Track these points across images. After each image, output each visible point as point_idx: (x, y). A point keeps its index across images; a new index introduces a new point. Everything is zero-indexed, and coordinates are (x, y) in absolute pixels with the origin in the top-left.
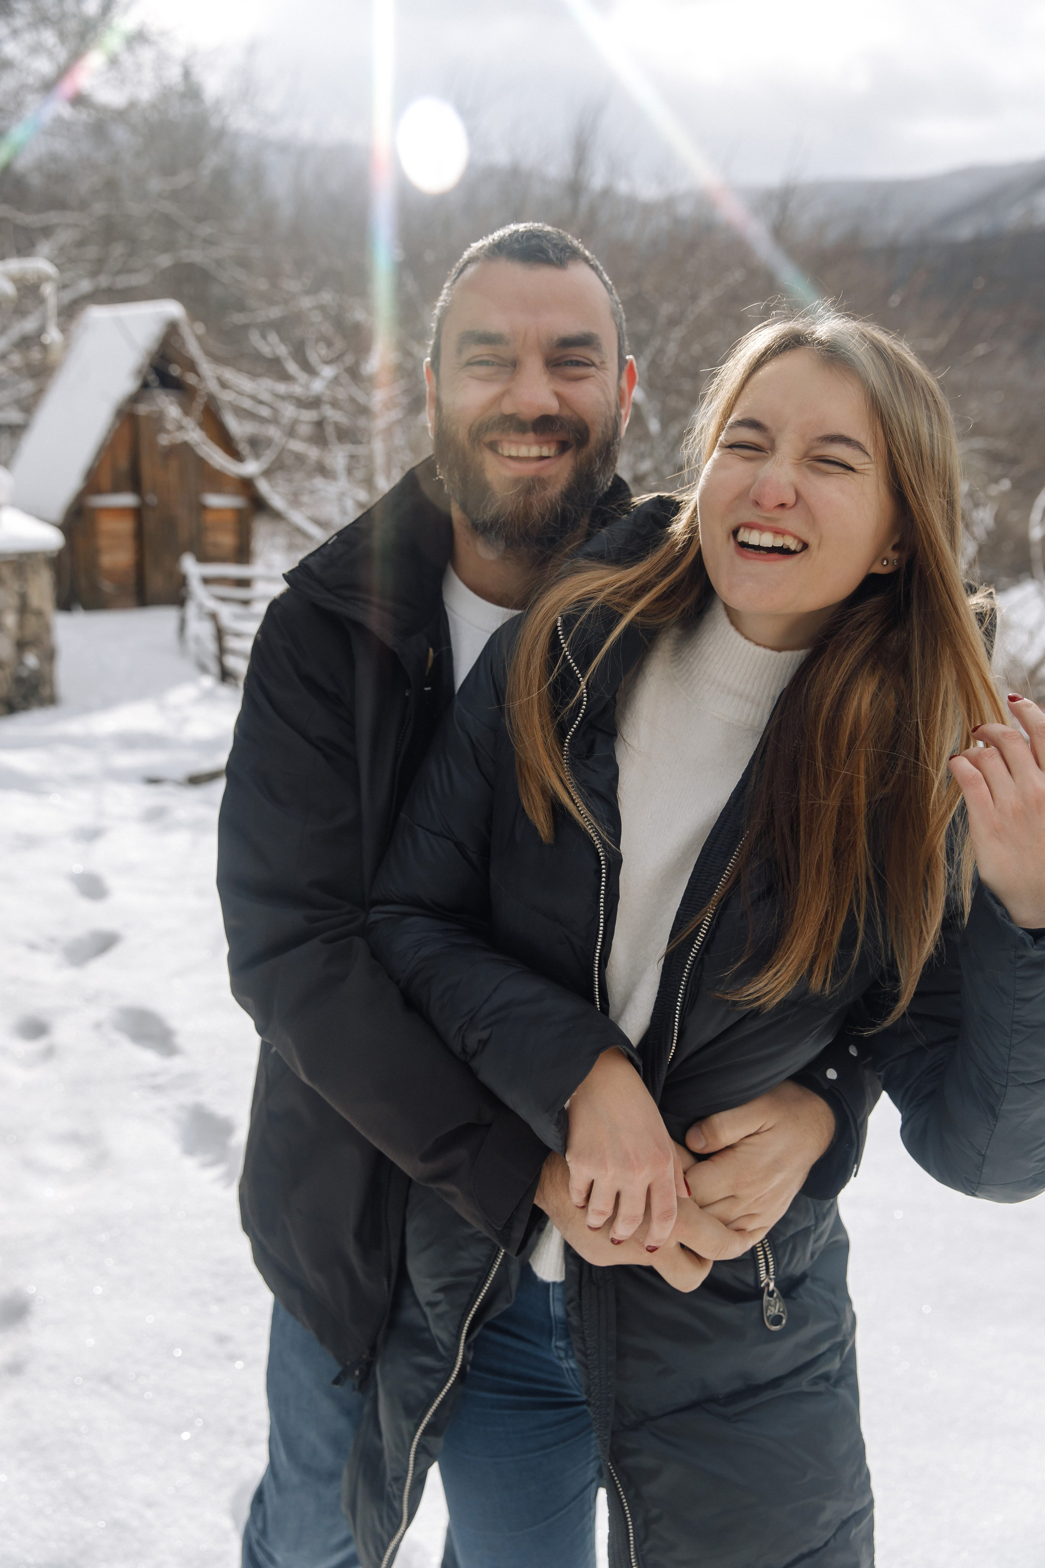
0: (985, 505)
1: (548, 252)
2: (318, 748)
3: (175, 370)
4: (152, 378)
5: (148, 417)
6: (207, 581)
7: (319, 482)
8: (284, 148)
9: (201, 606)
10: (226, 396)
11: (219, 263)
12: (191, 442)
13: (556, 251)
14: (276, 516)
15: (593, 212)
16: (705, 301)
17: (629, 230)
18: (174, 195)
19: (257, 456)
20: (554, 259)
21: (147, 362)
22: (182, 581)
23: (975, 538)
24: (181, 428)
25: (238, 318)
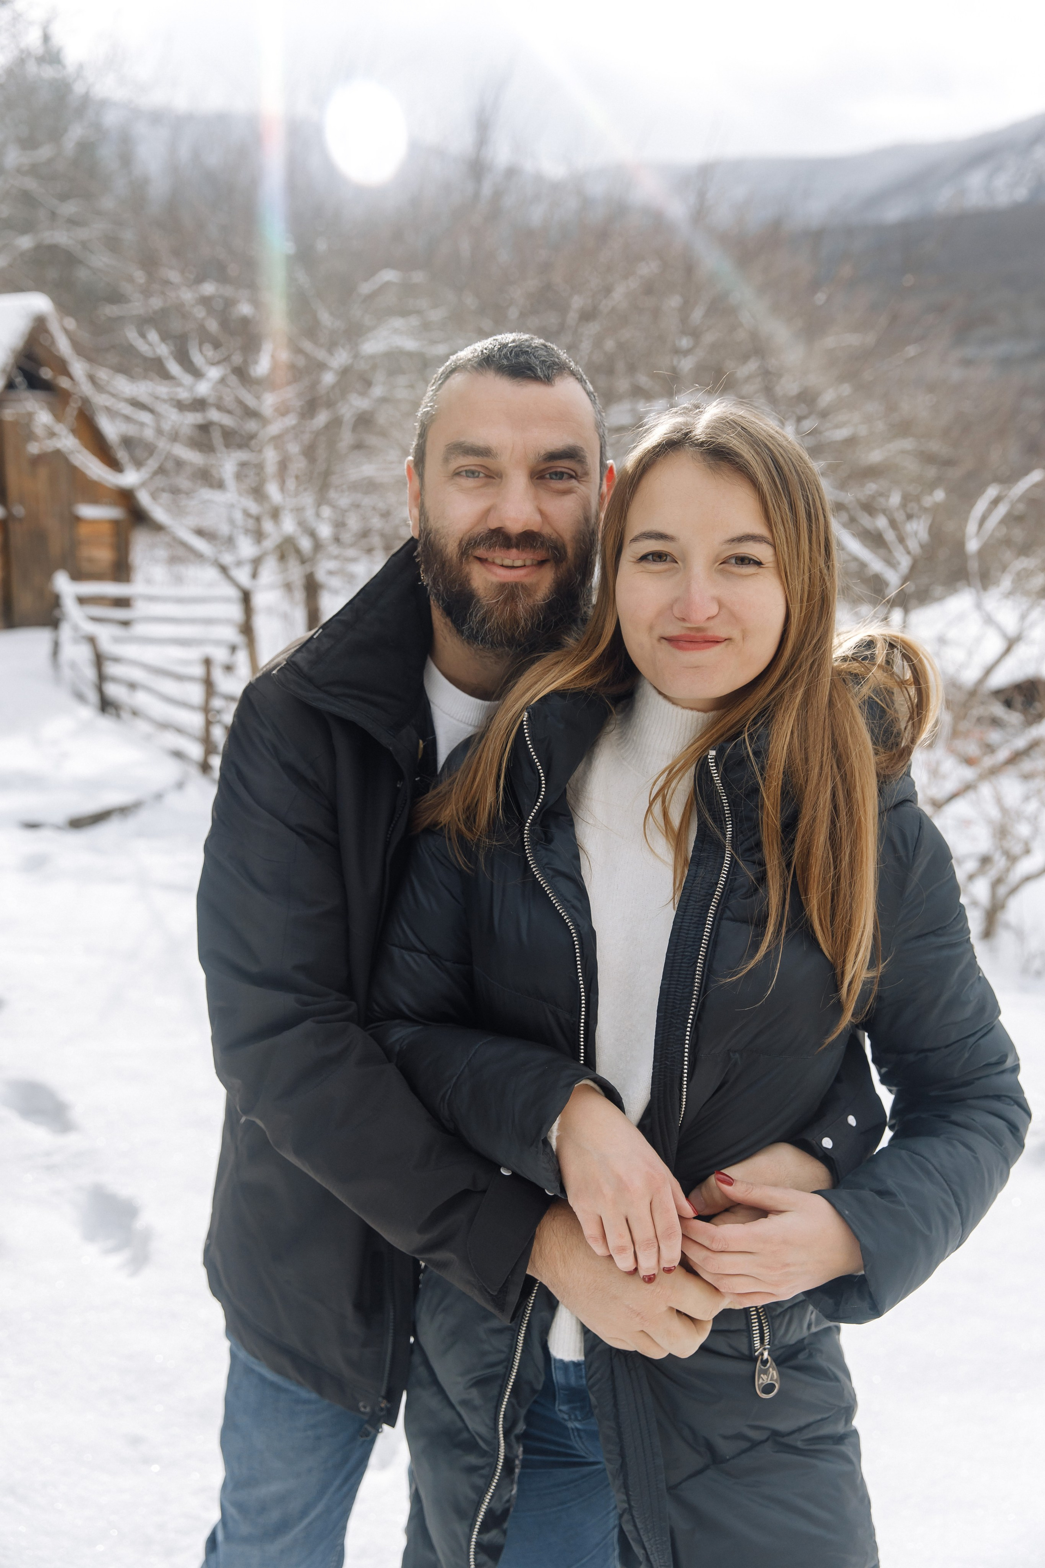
0: (919, 517)
1: (537, 369)
2: (298, 833)
3: (46, 373)
4: (19, 380)
5: (15, 424)
6: (82, 601)
7: (207, 494)
8: (156, 117)
9: (76, 628)
10: (100, 400)
11: (84, 245)
12: (64, 450)
13: (544, 368)
14: (158, 528)
15: (498, 195)
16: (619, 294)
17: (536, 215)
18: (34, 170)
19: (139, 464)
20: (542, 376)
21: (11, 361)
22: (56, 601)
23: (909, 553)
24: (52, 434)
25: (110, 310)
